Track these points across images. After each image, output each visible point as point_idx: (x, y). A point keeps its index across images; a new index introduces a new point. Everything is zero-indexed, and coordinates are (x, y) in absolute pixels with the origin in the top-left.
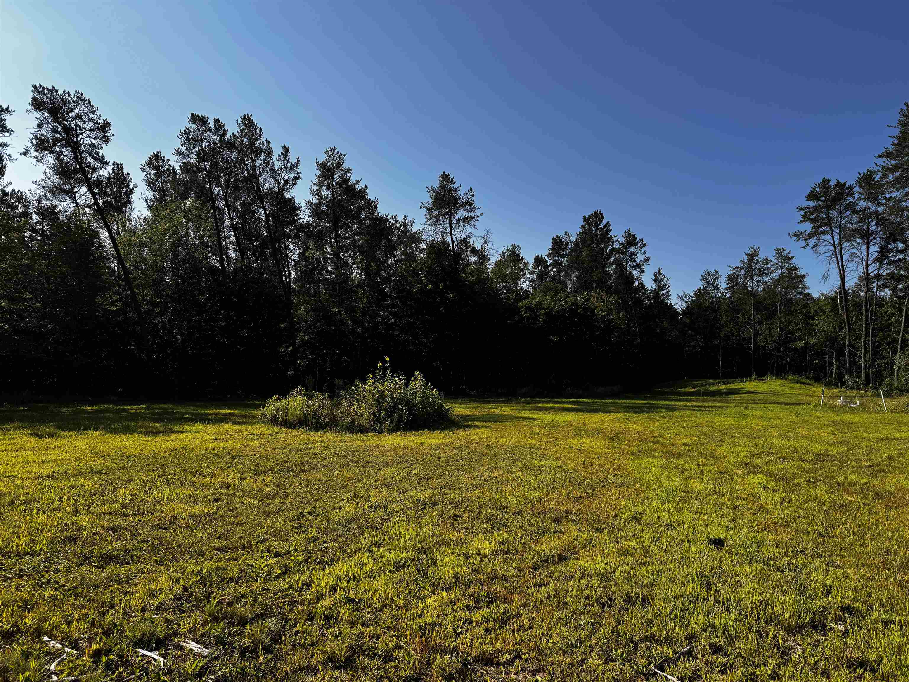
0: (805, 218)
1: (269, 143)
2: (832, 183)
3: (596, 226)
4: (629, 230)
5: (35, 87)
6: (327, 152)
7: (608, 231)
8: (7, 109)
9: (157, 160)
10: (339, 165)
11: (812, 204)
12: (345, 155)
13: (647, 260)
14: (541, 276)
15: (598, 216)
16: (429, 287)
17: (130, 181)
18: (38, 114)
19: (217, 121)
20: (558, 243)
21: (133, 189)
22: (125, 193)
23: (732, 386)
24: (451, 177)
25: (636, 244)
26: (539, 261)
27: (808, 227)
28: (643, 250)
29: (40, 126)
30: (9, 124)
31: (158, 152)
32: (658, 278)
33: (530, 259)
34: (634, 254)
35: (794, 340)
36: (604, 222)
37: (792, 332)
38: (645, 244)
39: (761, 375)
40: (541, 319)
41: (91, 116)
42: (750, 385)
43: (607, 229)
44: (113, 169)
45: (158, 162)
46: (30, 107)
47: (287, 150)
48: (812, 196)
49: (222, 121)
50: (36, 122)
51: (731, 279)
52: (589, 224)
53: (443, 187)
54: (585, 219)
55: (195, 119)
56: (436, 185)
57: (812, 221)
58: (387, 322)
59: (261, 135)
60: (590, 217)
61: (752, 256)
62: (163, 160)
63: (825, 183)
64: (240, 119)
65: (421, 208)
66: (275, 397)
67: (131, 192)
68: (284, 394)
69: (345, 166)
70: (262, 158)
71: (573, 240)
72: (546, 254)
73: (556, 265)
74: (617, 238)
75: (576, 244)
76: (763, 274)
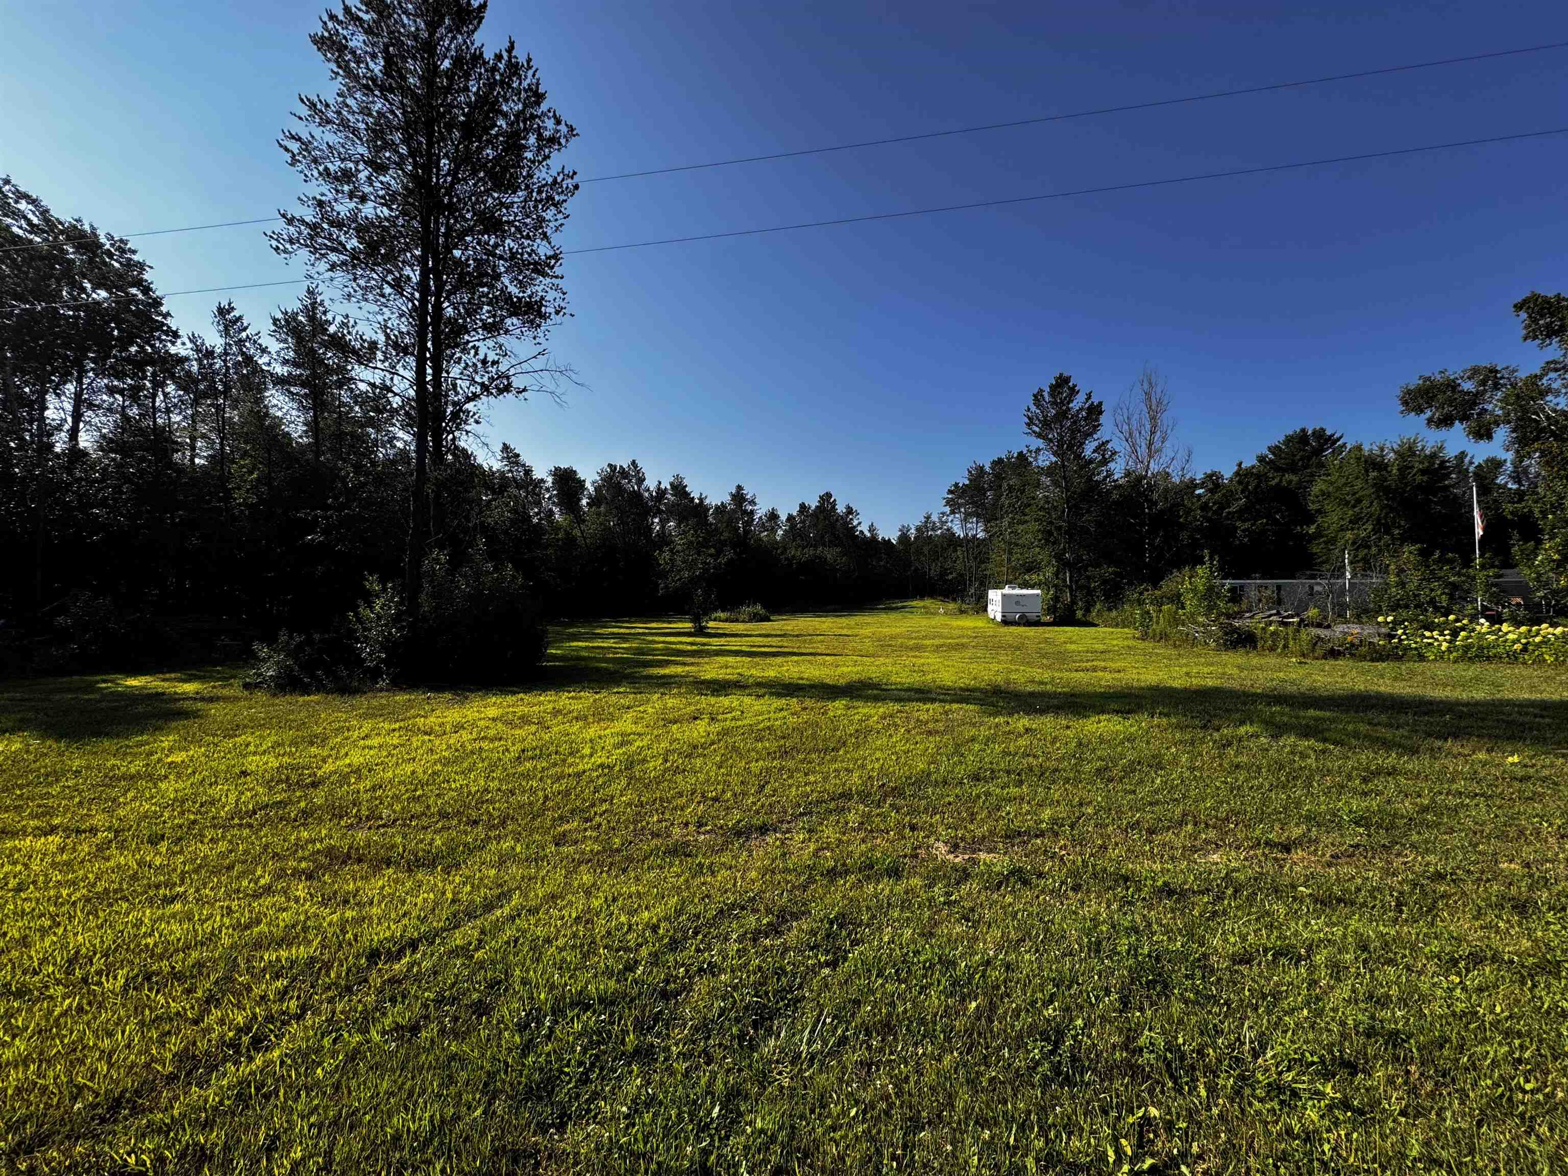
0: (947, 504)
2: (960, 485)
4: (849, 505)
11: (950, 496)
13: (860, 523)
14: (792, 528)
15: (829, 495)
20: (803, 507)
24: (743, 488)
25: (854, 512)
26: (790, 518)
27: (947, 509)
28: (859, 515)
32: (872, 529)
33: (783, 517)
35: (948, 574)
36: (833, 499)
37: (947, 569)
38: (860, 513)
39: (922, 597)
42: (914, 603)
48: (950, 492)
51: (918, 529)
52: (823, 499)
53: (738, 492)
54: (820, 495)
55: (609, 465)
56: (734, 492)
57: (950, 506)
60: (824, 495)
61: (928, 518)
63: (956, 485)
71: (813, 507)
72: (795, 514)
73: (802, 522)
74: (841, 509)
75: (814, 511)
76: (933, 529)
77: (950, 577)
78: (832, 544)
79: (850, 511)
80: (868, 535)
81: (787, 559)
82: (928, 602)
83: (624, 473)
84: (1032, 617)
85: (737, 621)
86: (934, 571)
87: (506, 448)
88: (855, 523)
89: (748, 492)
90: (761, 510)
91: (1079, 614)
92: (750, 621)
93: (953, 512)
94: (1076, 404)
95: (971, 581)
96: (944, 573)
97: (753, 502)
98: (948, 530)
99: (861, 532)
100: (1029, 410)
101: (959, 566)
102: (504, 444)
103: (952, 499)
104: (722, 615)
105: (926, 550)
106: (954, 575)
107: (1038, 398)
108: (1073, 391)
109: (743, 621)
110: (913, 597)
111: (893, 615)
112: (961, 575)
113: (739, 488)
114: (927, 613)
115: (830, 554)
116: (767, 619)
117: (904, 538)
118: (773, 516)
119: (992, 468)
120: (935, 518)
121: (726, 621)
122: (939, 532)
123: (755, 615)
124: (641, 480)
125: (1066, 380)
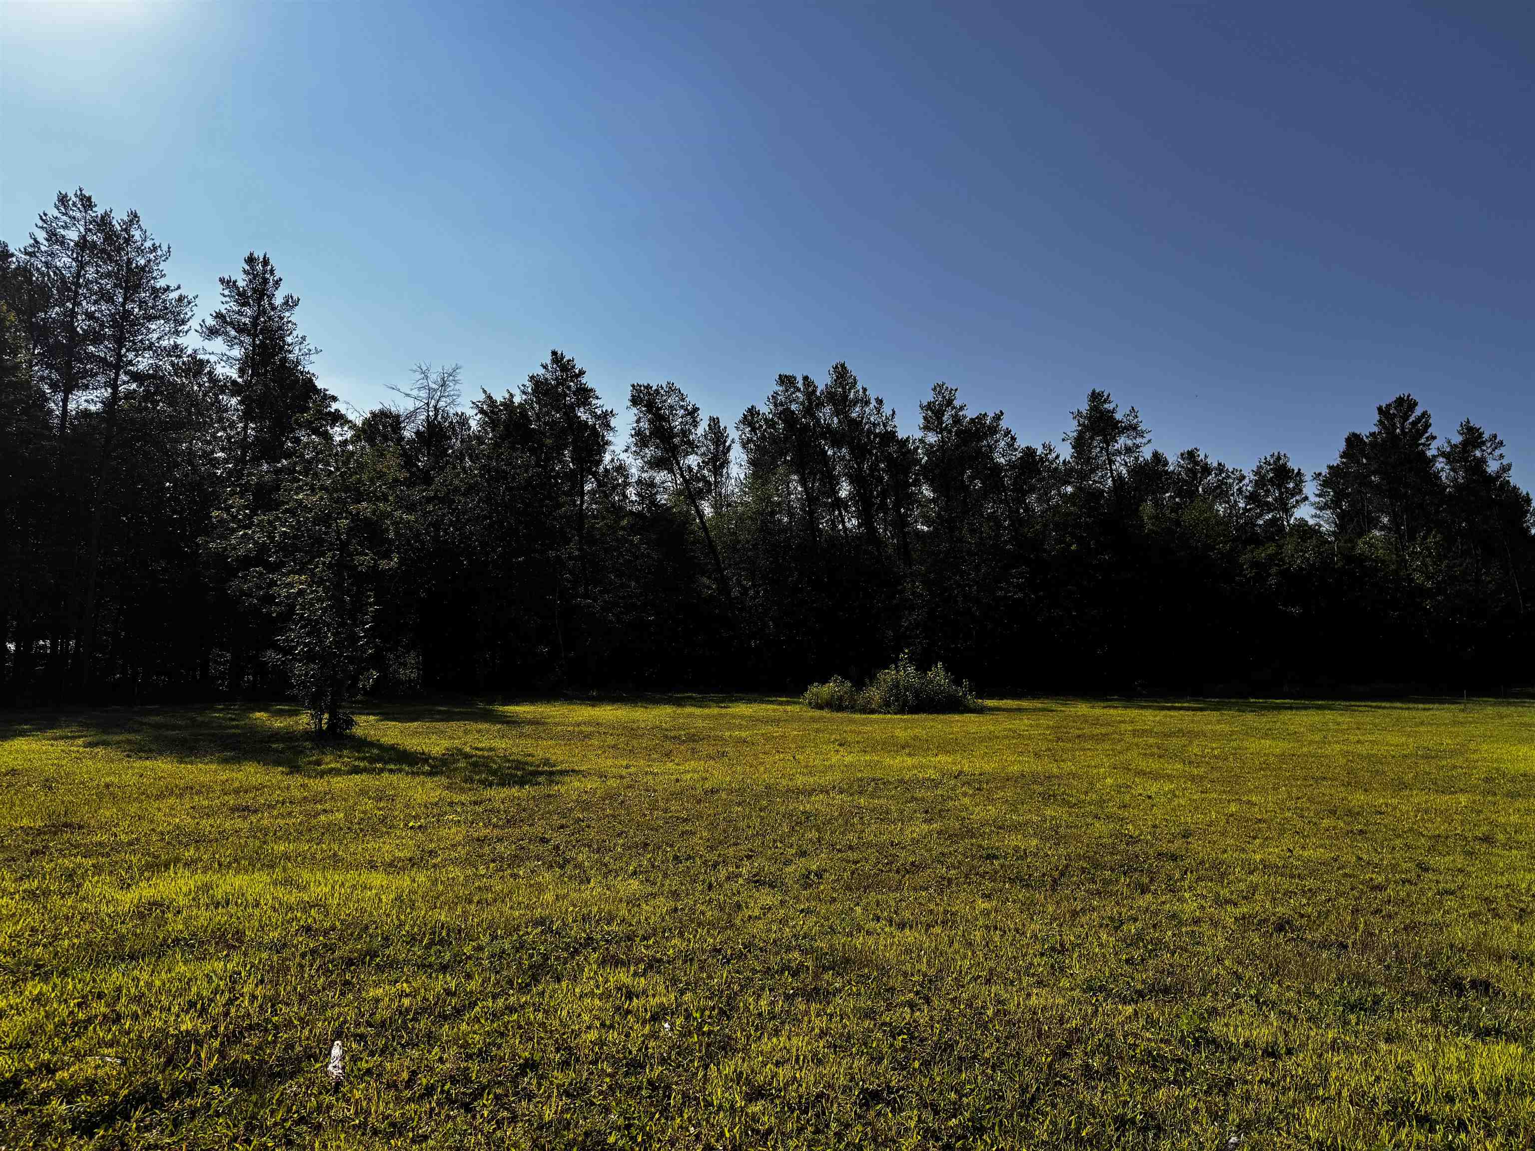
1: (865, 390)
3: (1404, 419)
4: (1468, 422)
5: (633, 386)
6: (934, 389)
7: (1426, 426)
8: (611, 412)
9: (752, 415)
10: (950, 402)
12: (956, 390)
13: (1506, 468)
15: (1406, 404)
16: (1073, 547)
17: (727, 437)
18: (635, 410)
19: (806, 378)
21: (730, 445)
22: (723, 451)
24: (1106, 394)
25: (1483, 443)
28: (1497, 453)
29: (638, 421)
30: (612, 424)
31: (752, 407)
34: (1480, 460)
36: (1418, 412)
38: (1501, 443)
40: (1272, 581)
41: (682, 403)
43: (1423, 423)
44: (709, 425)
45: (753, 418)
46: (629, 403)
49: (812, 377)
50: (635, 418)
52: (1391, 417)
53: (1093, 409)
54: (1380, 409)
56: (1084, 407)
58: (1012, 596)
59: (855, 383)
60: (1389, 406)
62: (759, 414)
64: (832, 369)
65: (1063, 440)
66: (816, 684)
67: (729, 449)
68: (824, 681)
69: (957, 403)
70: (857, 409)
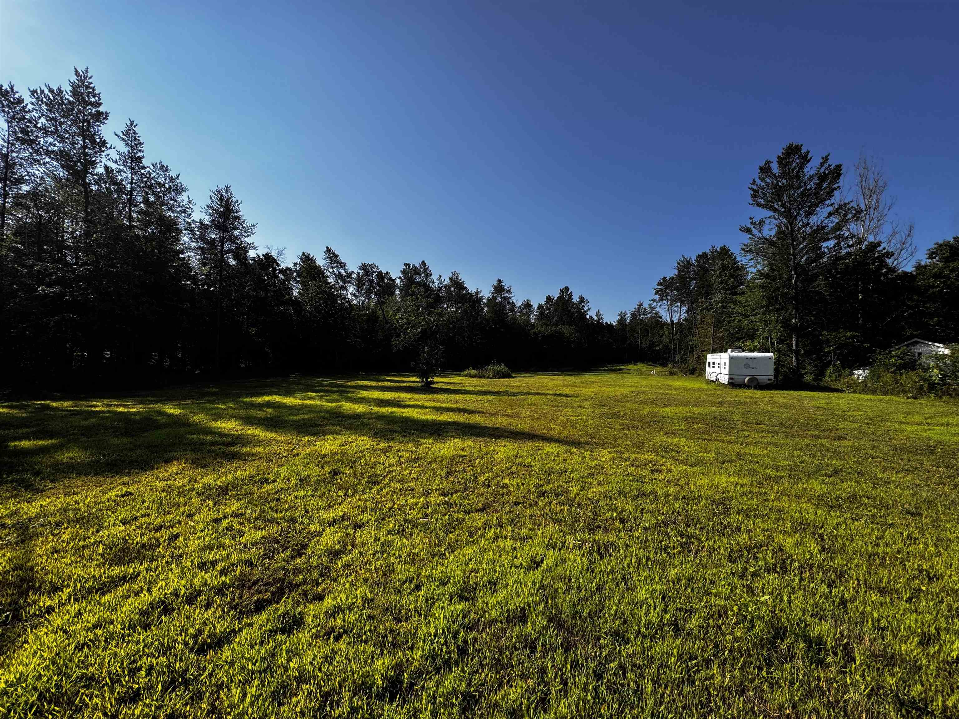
0: (657, 293)
2: (668, 279)
3: (566, 293)
4: (581, 296)
7: (572, 296)
11: (659, 287)
13: (589, 309)
14: (542, 313)
15: (567, 289)
20: (549, 299)
23: (623, 367)
24: (502, 281)
25: (585, 302)
26: (540, 307)
27: (657, 297)
32: (598, 314)
33: (535, 306)
34: (583, 306)
35: (656, 346)
36: (570, 292)
37: (655, 342)
38: (589, 302)
39: (636, 363)
42: (630, 367)
43: (570, 296)
47: (440, 276)
48: (659, 284)
51: (633, 315)
52: (563, 292)
53: (498, 284)
54: (561, 289)
55: (406, 265)
57: (659, 295)
60: (563, 289)
61: (641, 305)
63: (664, 279)
64: (420, 263)
65: (487, 290)
71: (556, 298)
72: (543, 304)
73: (548, 309)
74: (575, 299)
75: (557, 300)
76: (644, 314)
77: (657, 348)
78: (569, 323)
79: (582, 300)
80: (596, 318)
81: (535, 333)
82: (640, 366)
83: (416, 271)
84: (764, 379)
85: (484, 377)
86: (644, 343)
87: (328, 250)
88: (586, 308)
89: (506, 284)
90: (518, 299)
91: (809, 378)
92: (494, 377)
93: (661, 299)
94: (810, 169)
95: (675, 351)
96: (652, 345)
97: (509, 291)
98: (656, 313)
99: (591, 317)
100: (754, 182)
101: (665, 339)
102: (327, 248)
103: (661, 290)
104: (472, 372)
105: (638, 329)
106: (661, 347)
107: (765, 170)
108: (805, 159)
109: (488, 378)
110: (628, 362)
111: (613, 376)
112: (667, 347)
113: (499, 281)
114: (642, 374)
115: (566, 330)
116: (509, 376)
117: (622, 321)
118: (528, 305)
119: (697, 261)
120: (646, 305)
121: (475, 376)
122: (649, 316)
123: (498, 372)
124: (428, 275)
125: (798, 148)
